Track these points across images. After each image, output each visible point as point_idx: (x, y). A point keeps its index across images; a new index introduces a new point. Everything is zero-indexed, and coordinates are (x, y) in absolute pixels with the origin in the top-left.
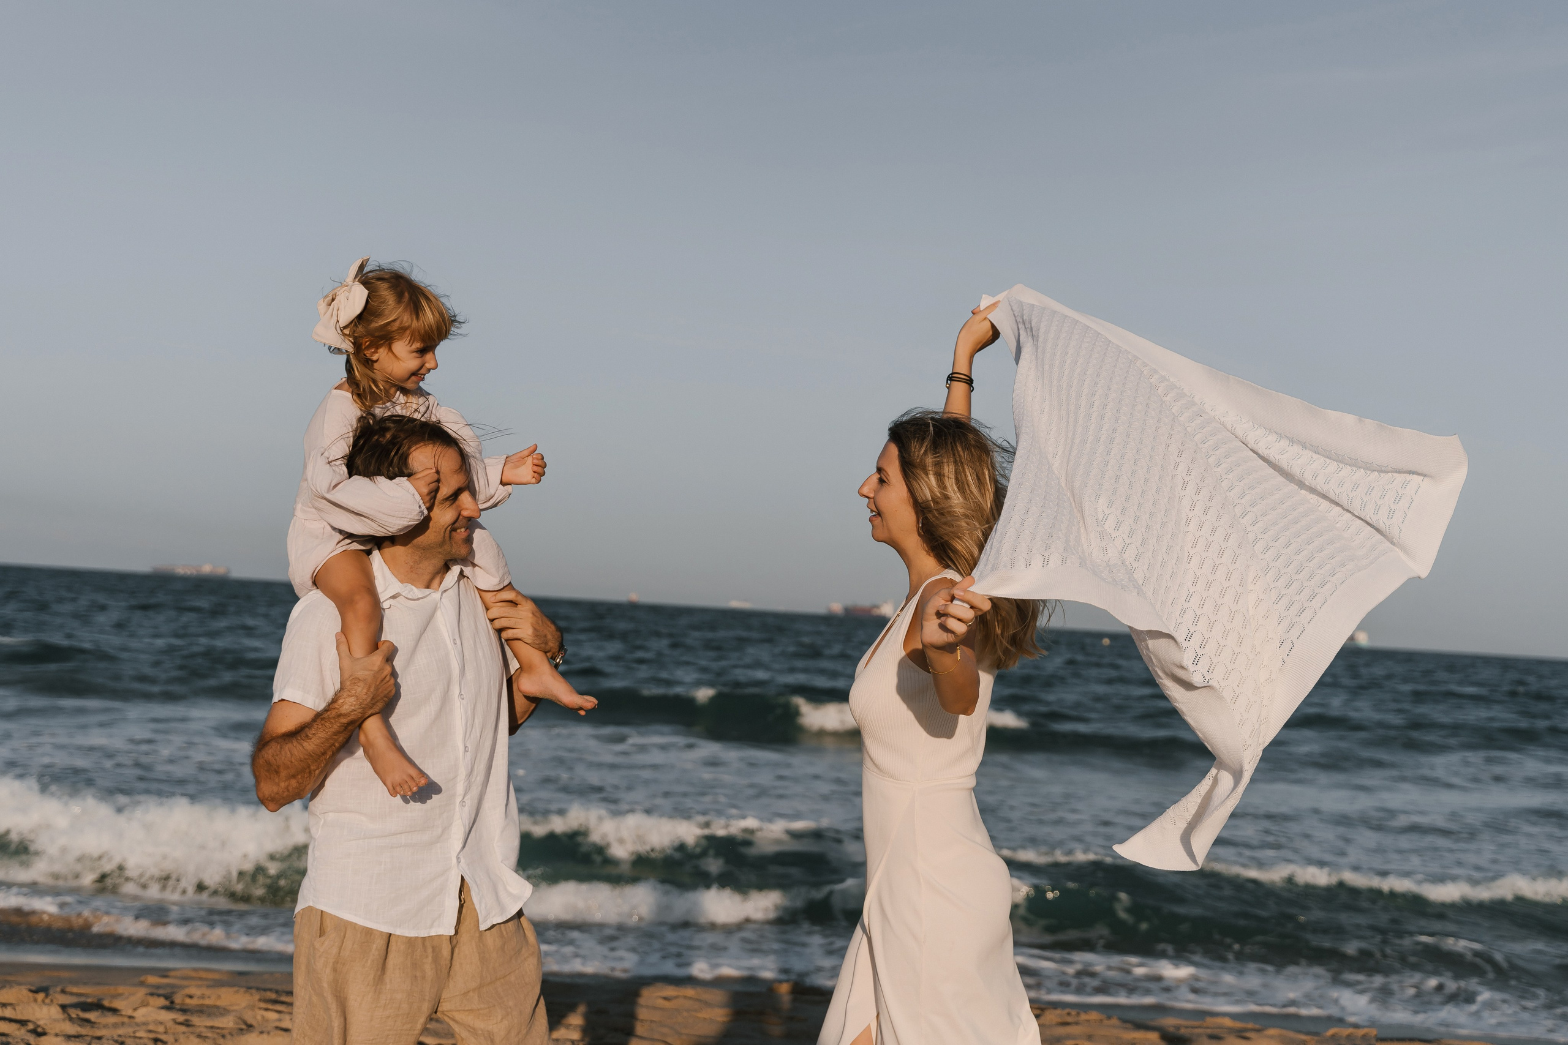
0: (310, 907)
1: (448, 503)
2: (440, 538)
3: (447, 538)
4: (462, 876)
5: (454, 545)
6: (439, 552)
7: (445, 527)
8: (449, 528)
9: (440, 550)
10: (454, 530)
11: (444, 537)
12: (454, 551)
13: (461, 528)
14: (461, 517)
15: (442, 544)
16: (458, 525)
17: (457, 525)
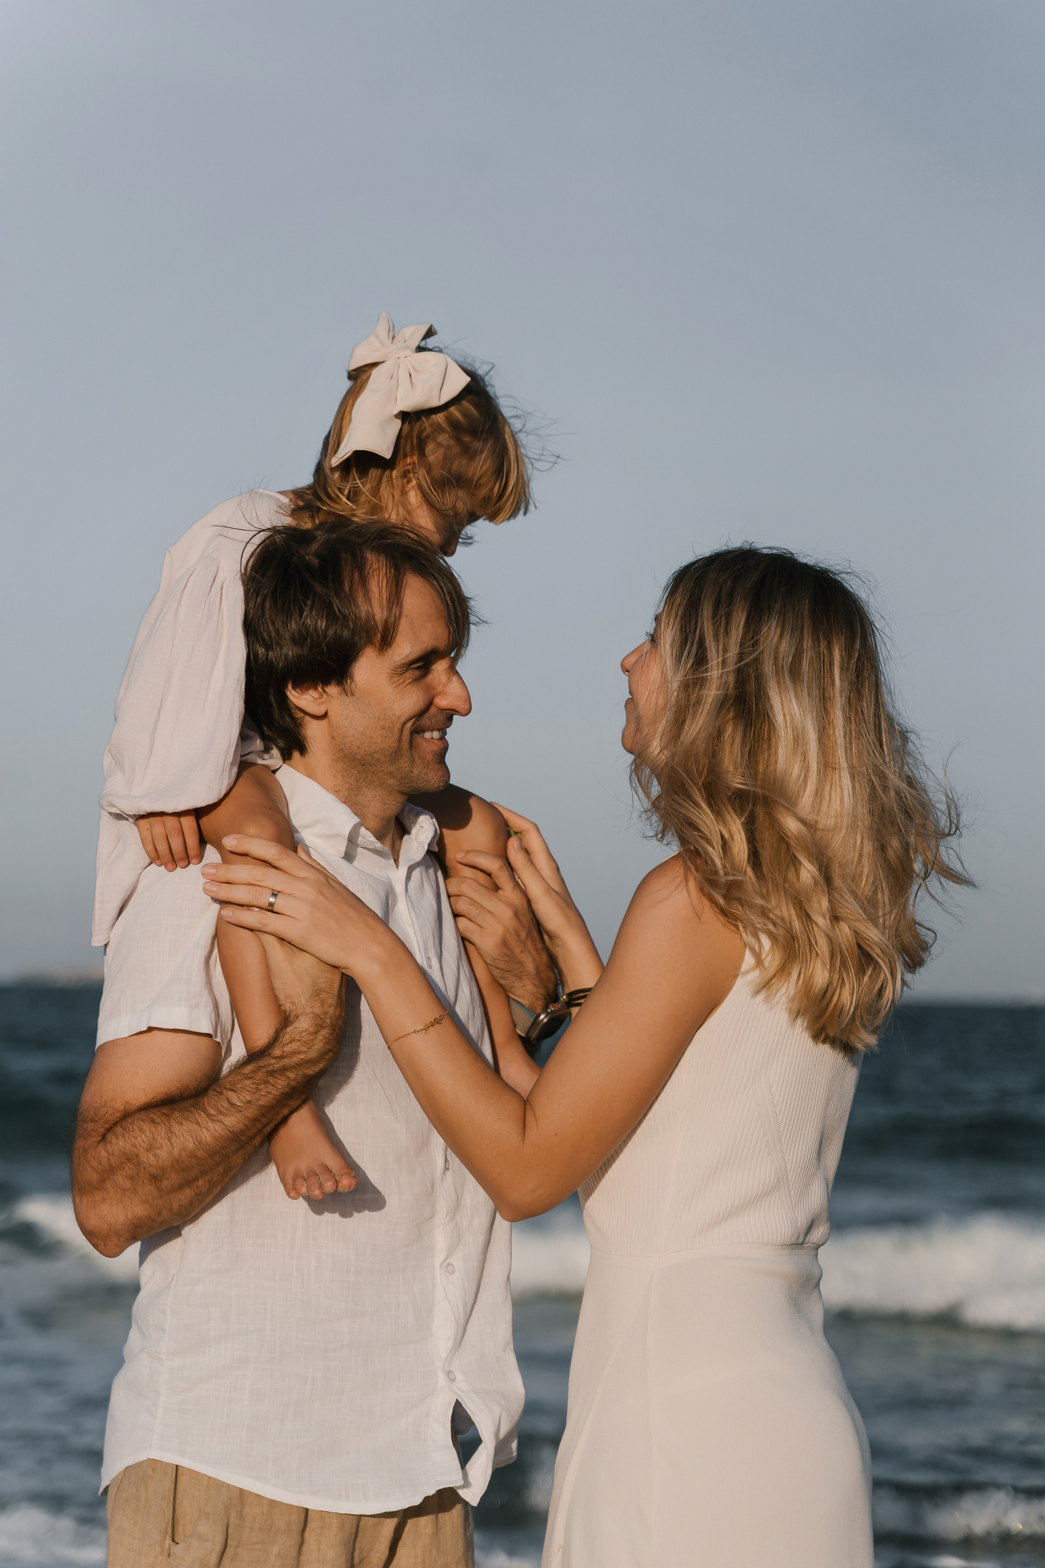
0: (150, 1460)
1: (410, 675)
2: (390, 742)
3: (405, 745)
4: (458, 1407)
5: (417, 761)
6: (390, 773)
7: (403, 719)
8: (409, 724)
9: (392, 769)
10: (417, 731)
11: (400, 740)
12: (416, 772)
13: (432, 730)
14: (433, 710)
15: (396, 754)
16: (429, 723)
17: (426, 721)
